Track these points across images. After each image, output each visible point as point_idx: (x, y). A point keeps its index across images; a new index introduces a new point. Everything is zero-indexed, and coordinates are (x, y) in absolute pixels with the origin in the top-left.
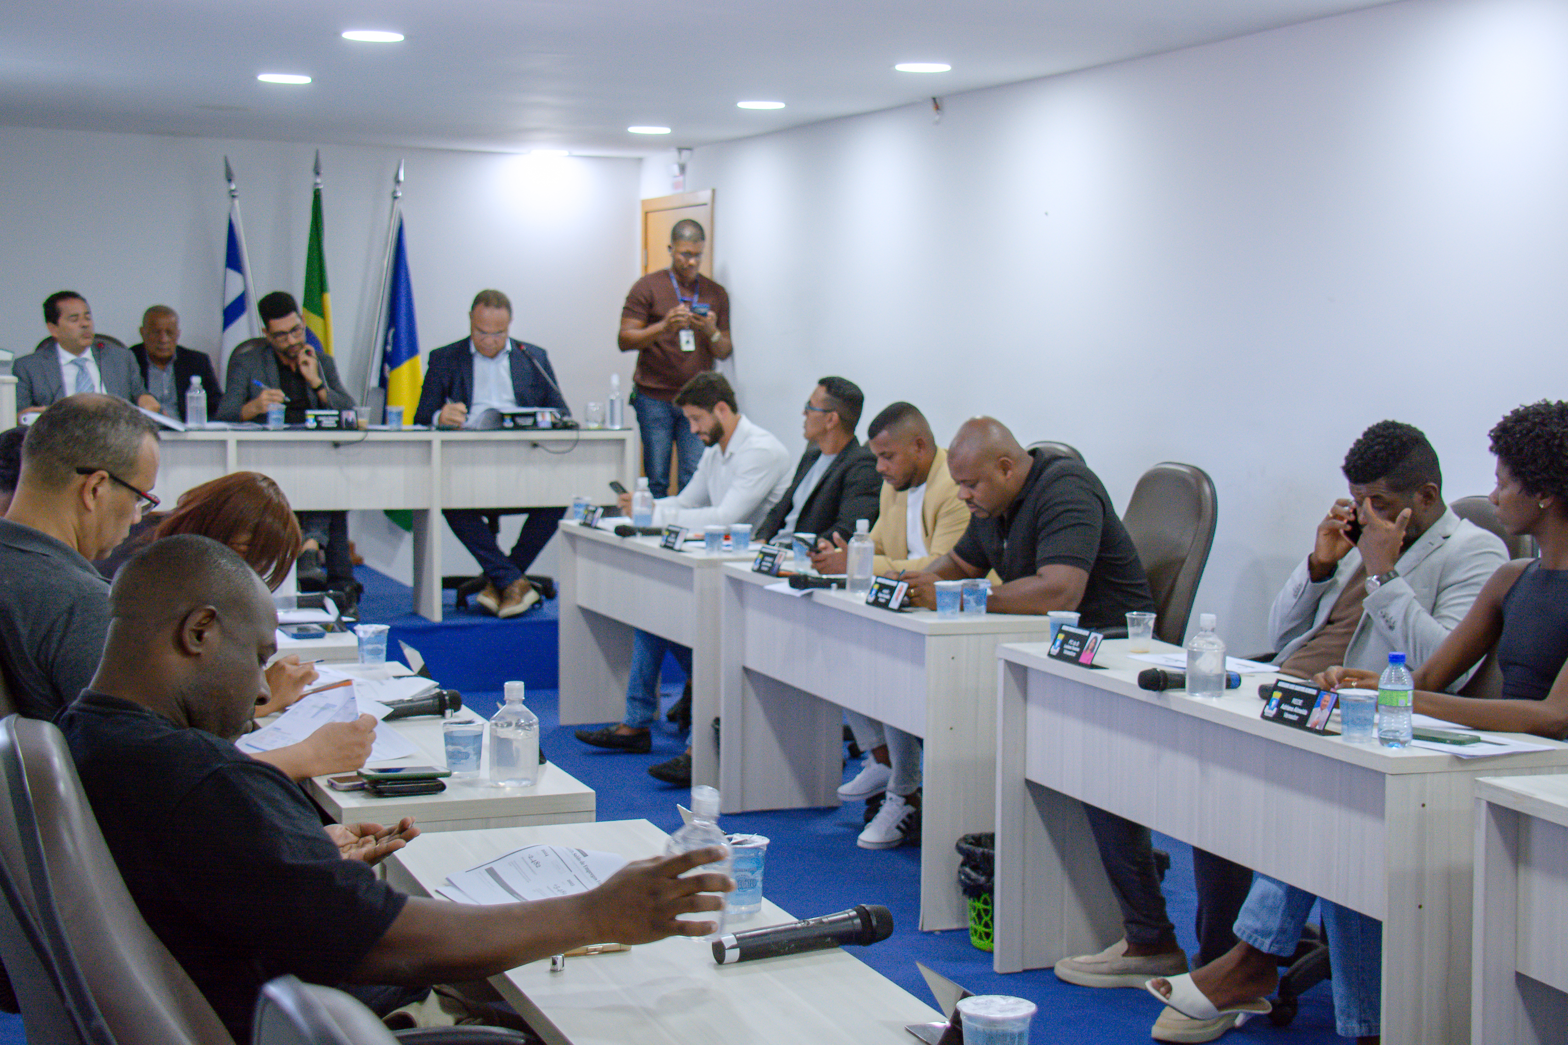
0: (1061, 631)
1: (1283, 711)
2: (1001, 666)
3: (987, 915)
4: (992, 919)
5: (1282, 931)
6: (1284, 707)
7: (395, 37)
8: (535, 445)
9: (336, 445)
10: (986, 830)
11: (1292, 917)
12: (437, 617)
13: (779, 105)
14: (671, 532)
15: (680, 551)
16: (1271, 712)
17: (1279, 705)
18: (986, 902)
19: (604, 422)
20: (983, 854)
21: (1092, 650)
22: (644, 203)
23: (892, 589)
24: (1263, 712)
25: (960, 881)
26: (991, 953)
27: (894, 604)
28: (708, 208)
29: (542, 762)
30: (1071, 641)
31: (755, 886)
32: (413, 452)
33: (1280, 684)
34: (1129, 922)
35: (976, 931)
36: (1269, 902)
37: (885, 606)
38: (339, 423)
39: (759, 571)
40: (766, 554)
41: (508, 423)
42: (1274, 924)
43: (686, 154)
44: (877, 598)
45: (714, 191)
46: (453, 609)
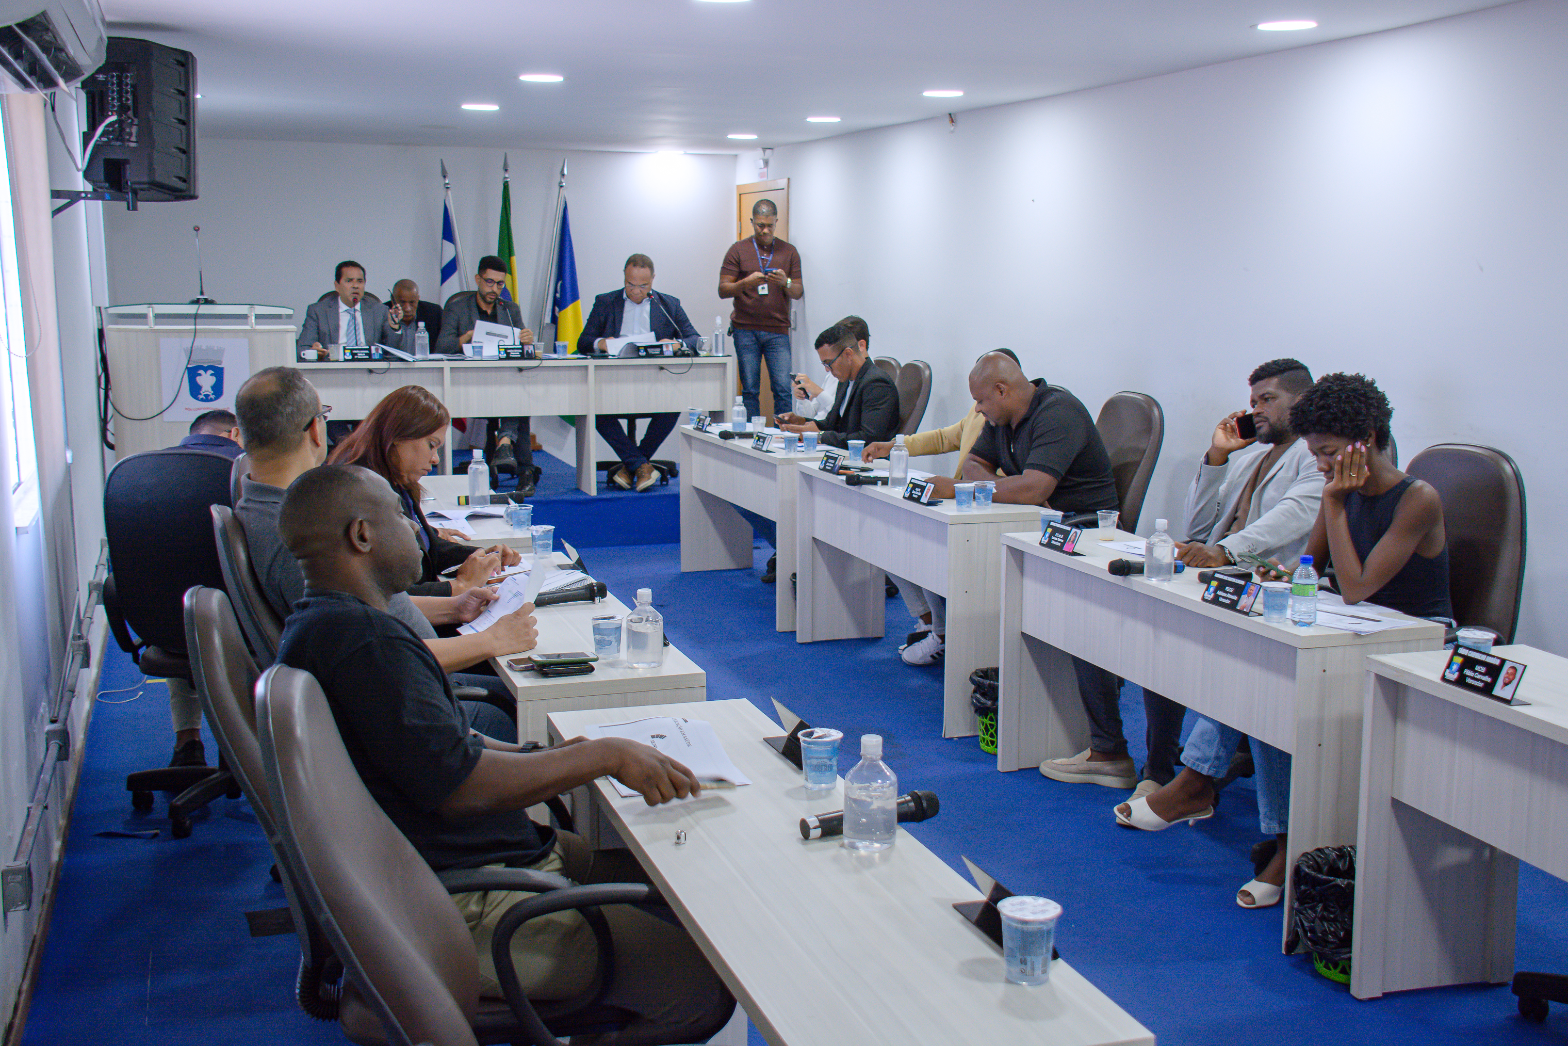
0: (1049, 526)
1: (1218, 596)
2: (1004, 550)
3: (992, 729)
4: (996, 731)
5: (1218, 758)
6: (1219, 593)
7: (557, 79)
8: (661, 368)
9: (520, 370)
10: (991, 665)
11: (1225, 747)
12: (593, 492)
13: (837, 120)
14: (759, 438)
15: (768, 451)
16: (1210, 597)
17: (1215, 592)
18: (991, 719)
19: (711, 350)
20: (990, 684)
21: (1073, 542)
22: (738, 187)
23: (923, 488)
24: (1203, 596)
25: (973, 703)
26: (995, 755)
27: (924, 499)
28: (785, 192)
29: (666, 645)
30: (1057, 534)
31: (831, 769)
32: (576, 374)
33: (1217, 575)
34: (1094, 735)
35: (984, 739)
36: (1207, 737)
37: (918, 500)
38: (522, 354)
39: (824, 469)
40: (829, 457)
41: (643, 353)
42: (1211, 752)
43: (768, 151)
44: (911, 494)
45: (789, 179)
46: (605, 485)
